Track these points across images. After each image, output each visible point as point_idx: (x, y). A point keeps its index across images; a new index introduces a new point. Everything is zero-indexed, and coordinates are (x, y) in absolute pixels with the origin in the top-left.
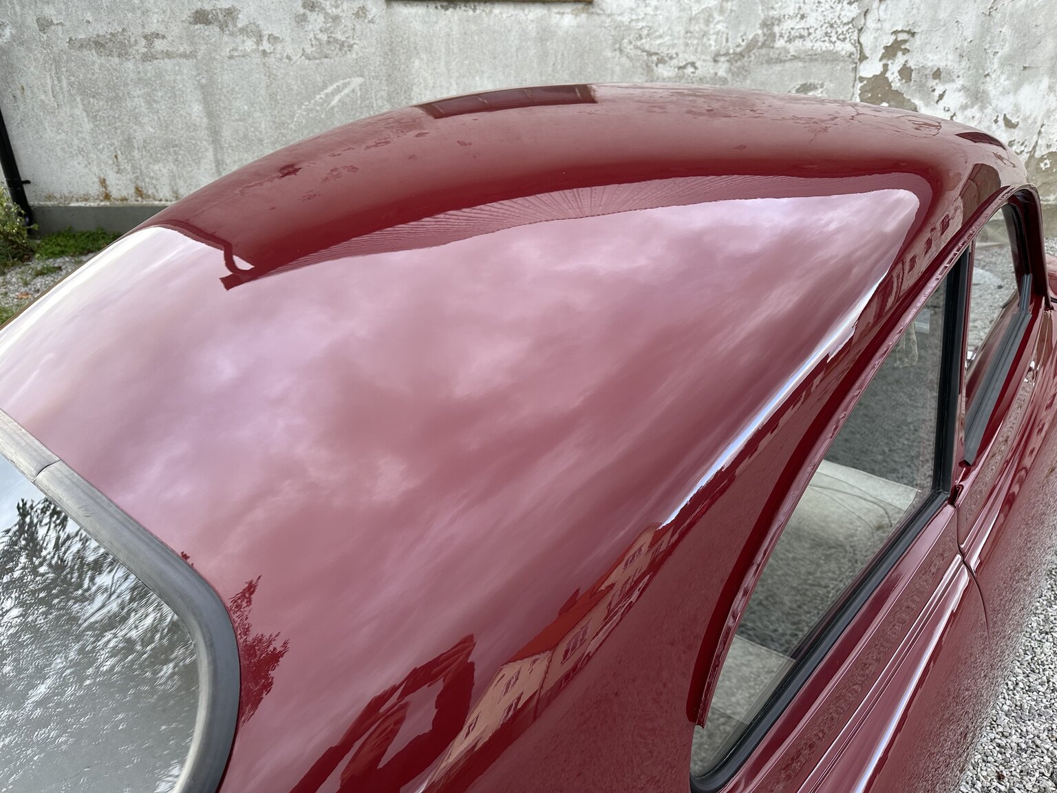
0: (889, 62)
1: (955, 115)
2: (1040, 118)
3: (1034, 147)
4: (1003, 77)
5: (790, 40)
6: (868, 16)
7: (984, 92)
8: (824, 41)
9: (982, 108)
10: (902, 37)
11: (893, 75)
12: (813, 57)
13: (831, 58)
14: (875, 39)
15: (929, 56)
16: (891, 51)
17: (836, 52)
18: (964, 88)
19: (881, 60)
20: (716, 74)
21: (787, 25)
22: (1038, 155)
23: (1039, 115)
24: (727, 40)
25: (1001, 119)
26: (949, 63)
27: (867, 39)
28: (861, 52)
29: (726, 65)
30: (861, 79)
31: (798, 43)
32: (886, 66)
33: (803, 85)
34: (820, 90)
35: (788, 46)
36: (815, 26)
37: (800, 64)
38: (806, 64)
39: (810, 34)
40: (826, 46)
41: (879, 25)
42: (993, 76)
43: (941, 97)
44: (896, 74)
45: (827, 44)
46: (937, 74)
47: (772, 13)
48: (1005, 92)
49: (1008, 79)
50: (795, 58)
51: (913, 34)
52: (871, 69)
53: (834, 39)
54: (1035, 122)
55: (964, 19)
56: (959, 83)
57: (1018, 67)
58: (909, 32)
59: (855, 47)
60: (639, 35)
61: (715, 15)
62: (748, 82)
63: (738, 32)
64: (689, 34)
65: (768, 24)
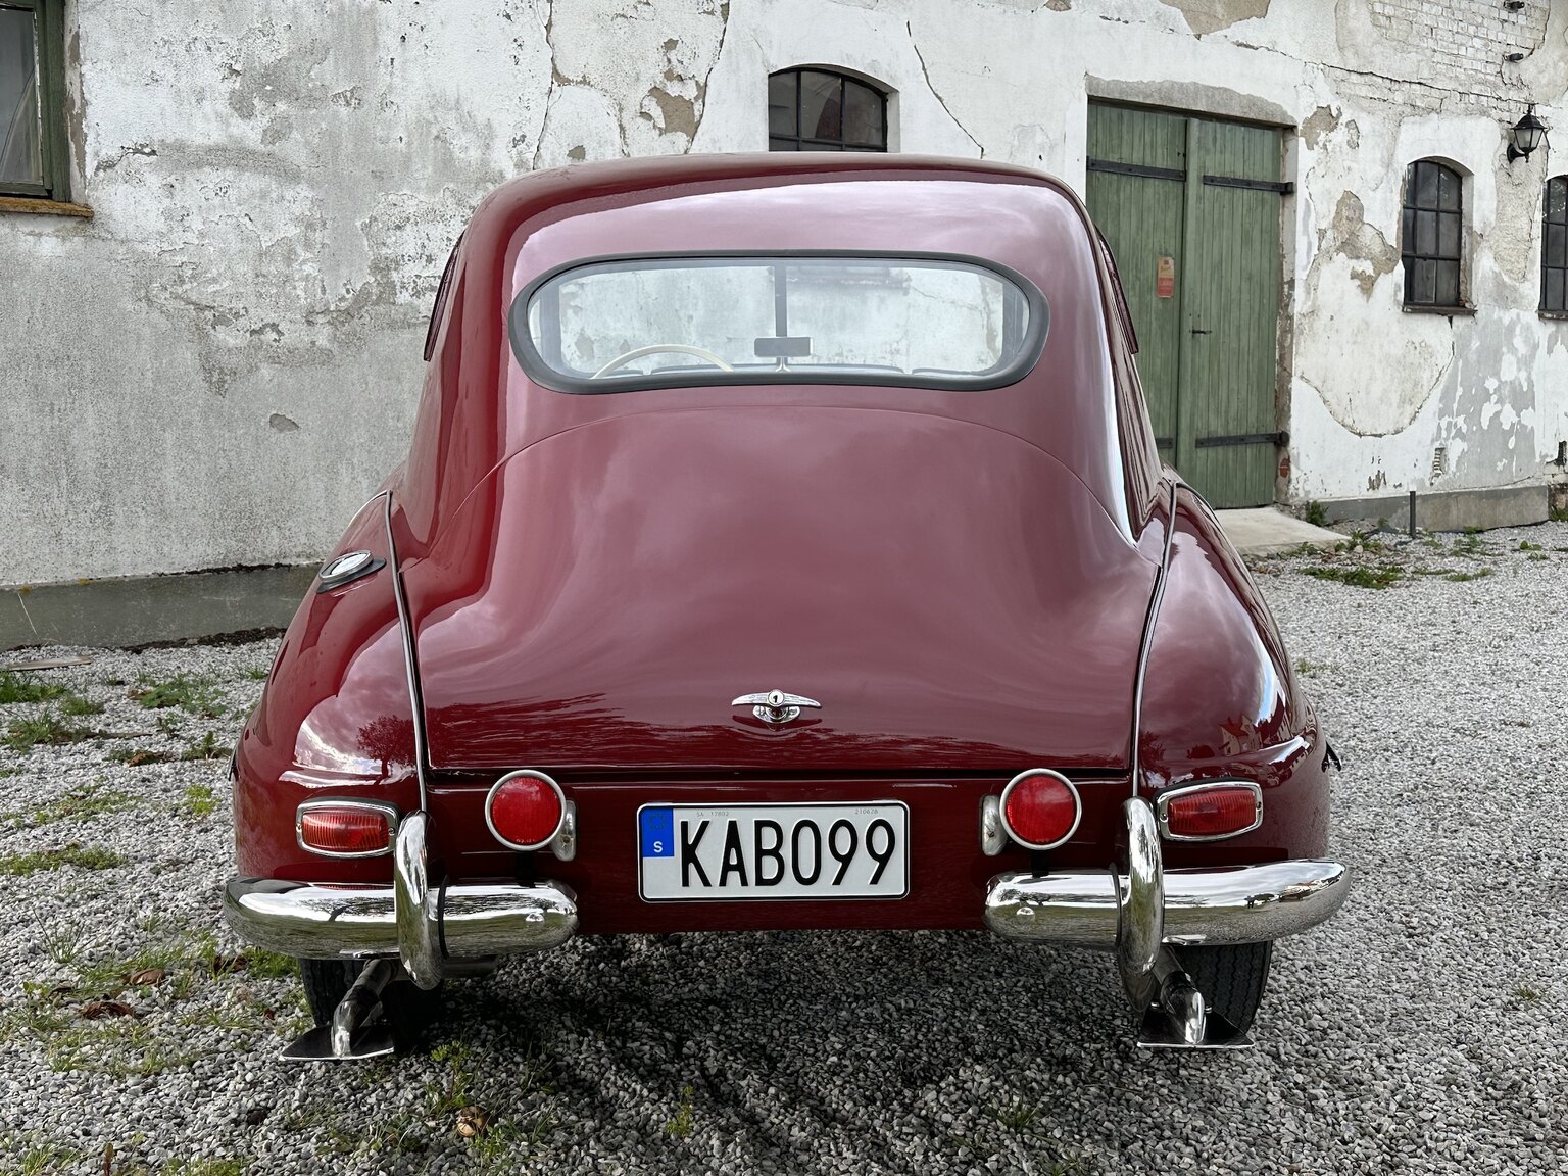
5: (417, 294)
20: (313, 343)
21: (410, 270)
24: (324, 292)
29: (327, 330)
31: (429, 297)
35: (416, 301)
47: (384, 251)
60: (179, 276)
61: (300, 250)
62: (366, 356)
63: (338, 277)
64: (261, 279)
65: (381, 267)
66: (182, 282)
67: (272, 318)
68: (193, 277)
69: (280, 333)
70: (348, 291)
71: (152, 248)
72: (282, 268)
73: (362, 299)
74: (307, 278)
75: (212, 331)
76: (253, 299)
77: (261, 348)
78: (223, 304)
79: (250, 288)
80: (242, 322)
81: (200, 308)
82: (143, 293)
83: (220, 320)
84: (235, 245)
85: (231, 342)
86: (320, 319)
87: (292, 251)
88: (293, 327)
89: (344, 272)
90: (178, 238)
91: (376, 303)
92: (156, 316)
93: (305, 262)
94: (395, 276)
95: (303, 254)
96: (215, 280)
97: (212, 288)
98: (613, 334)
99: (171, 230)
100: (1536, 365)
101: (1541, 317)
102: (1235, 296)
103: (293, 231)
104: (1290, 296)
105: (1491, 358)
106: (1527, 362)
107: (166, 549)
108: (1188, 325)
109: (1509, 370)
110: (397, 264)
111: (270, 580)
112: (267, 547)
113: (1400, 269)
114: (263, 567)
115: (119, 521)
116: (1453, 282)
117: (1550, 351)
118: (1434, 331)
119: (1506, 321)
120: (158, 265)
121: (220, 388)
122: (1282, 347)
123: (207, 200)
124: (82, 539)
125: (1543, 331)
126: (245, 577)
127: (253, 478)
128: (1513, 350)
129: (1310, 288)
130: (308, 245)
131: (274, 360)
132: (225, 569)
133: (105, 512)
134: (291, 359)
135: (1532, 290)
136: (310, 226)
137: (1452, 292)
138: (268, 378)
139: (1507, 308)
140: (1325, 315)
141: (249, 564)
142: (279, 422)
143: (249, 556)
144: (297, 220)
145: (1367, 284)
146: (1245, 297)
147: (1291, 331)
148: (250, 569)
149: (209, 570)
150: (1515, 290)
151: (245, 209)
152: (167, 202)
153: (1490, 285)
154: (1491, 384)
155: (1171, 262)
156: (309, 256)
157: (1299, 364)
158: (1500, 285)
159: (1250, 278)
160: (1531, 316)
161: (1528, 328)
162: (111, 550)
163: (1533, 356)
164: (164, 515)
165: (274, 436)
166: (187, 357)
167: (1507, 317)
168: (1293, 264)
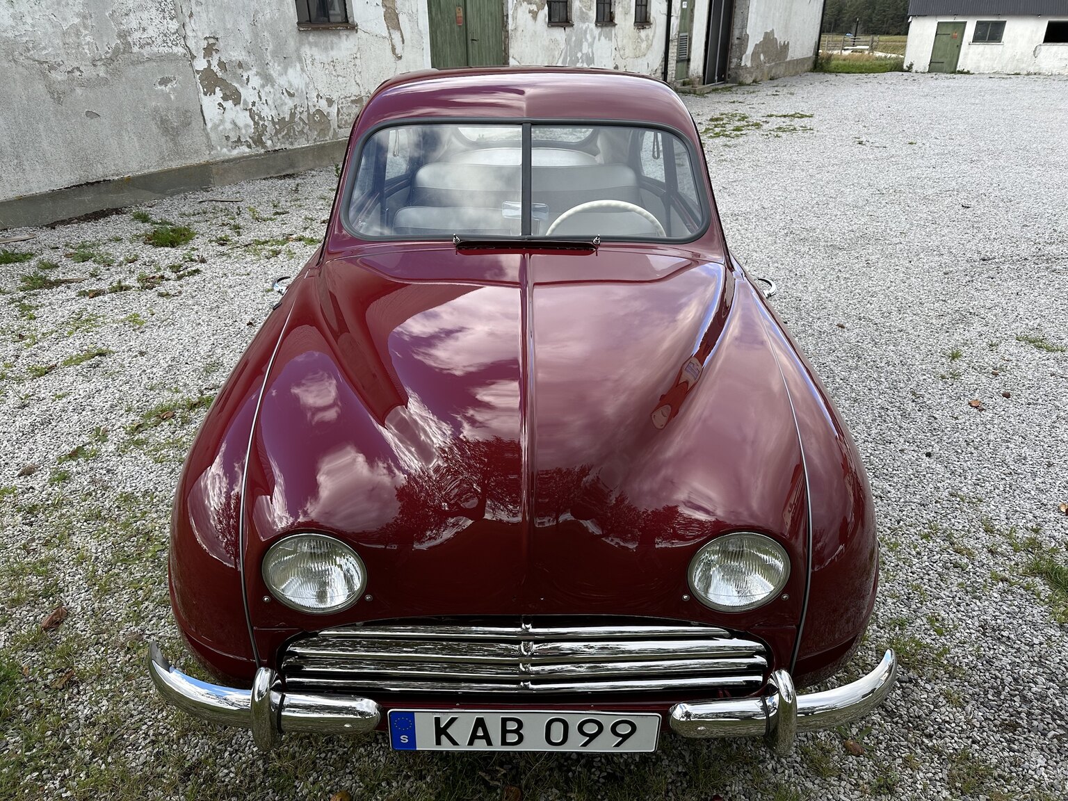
0: (210, 59)
1: (259, 91)
2: (304, 89)
3: (308, 107)
4: (276, 64)
5: (141, 47)
6: (186, 28)
7: (270, 75)
8: (164, 46)
9: (273, 86)
10: (211, 41)
11: (215, 68)
12: (161, 58)
13: (172, 58)
14: (197, 44)
15: (231, 53)
16: (209, 51)
17: (175, 54)
18: (258, 74)
19: (204, 58)
20: (98, 75)
21: (136, 35)
22: (311, 112)
23: (302, 86)
24: (98, 50)
25: (284, 91)
26: (244, 58)
27: (191, 43)
28: (191, 53)
29: (103, 68)
30: (198, 72)
31: (147, 48)
32: (208, 61)
33: (162, 79)
34: (174, 82)
35: (142, 51)
36: (156, 36)
37: (155, 64)
38: (159, 64)
39: (153, 42)
40: (166, 50)
41: (194, 33)
42: (270, 64)
43: (248, 80)
44: (217, 67)
45: (167, 48)
46: (240, 65)
47: (122, 27)
48: (281, 75)
49: (279, 65)
50: (149, 60)
51: (217, 39)
52: (201, 64)
53: (170, 44)
54: (302, 92)
55: (242, 27)
56: (254, 70)
57: (282, 59)
58: (214, 38)
59: (186, 49)
60: (27, 47)
61: (82, 30)
62: (124, 80)
63: (103, 42)
64: (67, 46)
65: (123, 35)
66: (29, 50)
67: (76, 64)
68: (34, 47)
69: (81, 72)
70: (109, 49)
71: (10, 35)
72: (75, 39)
73: (116, 51)
74: (88, 43)
75: (49, 74)
76: (65, 56)
77: (74, 80)
78: (52, 60)
79: (62, 51)
80: (62, 68)
81: (41, 63)
82: (11, 57)
83: (51, 68)
84: (50, 30)
85: (59, 78)
86: (99, 63)
87: (78, 30)
88: (86, 68)
89: (105, 39)
90: (22, 28)
91: (123, 53)
92: (20, 69)
93: (86, 35)
94: (130, 39)
95: (85, 32)
96: (45, 48)
97: (44, 53)
98: (234, 59)
99: (17, 25)
100: (595, 45)
101: (596, 25)
102: (486, 23)
103: (77, 21)
104: (507, 22)
105: (579, 44)
106: (591, 45)
107: (52, 179)
108: (470, 38)
109: (585, 48)
110: (130, 33)
111: (103, 188)
112: (97, 173)
113: (546, 8)
114: (98, 182)
115: (27, 168)
116: (565, 11)
117: (599, 40)
118: (559, 34)
119: (584, 28)
120: (16, 43)
121: (59, 101)
122: (505, 44)
123: (31, 7)
124: (12, 178)
125: (597, 31)
126: (92, 188)
127: (84, 142)
128: (587, 40)
129: (514, 18)
130: (86, 27)
131: (81, 85)
132: (81, 185)
133: (20, 164)
134: (88, 84)
135: (593, 14)
136: (84, 17)
137: (565, 16)
138: (80, 94)
139: (584, 22)
140: (520, 29)
141: (91, 181)
142: (90, 114)
143: (91, 178)
144: (78, 15)
145: (534, 15)
146: (490, 23)
147: (508, 37)
148: (92, 184)
149: (74, 186)
150: (587, 14)
151: (51, 11)
152: (11, 10)
153: (578, 13)
154: (579, 55)
155: (461, 9)
156: (87, 32)
157: (512, 52)
158: (582, 12)
159: (491, 14)
160: (593, 25)
161: (592, 30)
162: (27, 182)
163: (594, 42)
164: (47, 163)
165: (89, 121)
166: (40, 88)
167: (584, 26)
168: (507, 7)
